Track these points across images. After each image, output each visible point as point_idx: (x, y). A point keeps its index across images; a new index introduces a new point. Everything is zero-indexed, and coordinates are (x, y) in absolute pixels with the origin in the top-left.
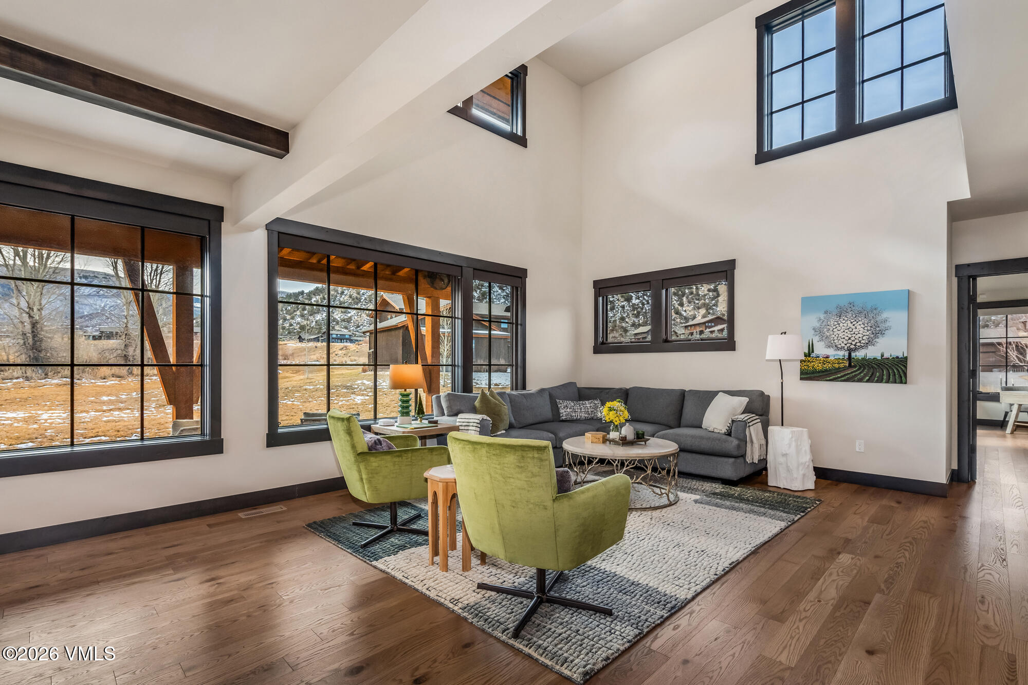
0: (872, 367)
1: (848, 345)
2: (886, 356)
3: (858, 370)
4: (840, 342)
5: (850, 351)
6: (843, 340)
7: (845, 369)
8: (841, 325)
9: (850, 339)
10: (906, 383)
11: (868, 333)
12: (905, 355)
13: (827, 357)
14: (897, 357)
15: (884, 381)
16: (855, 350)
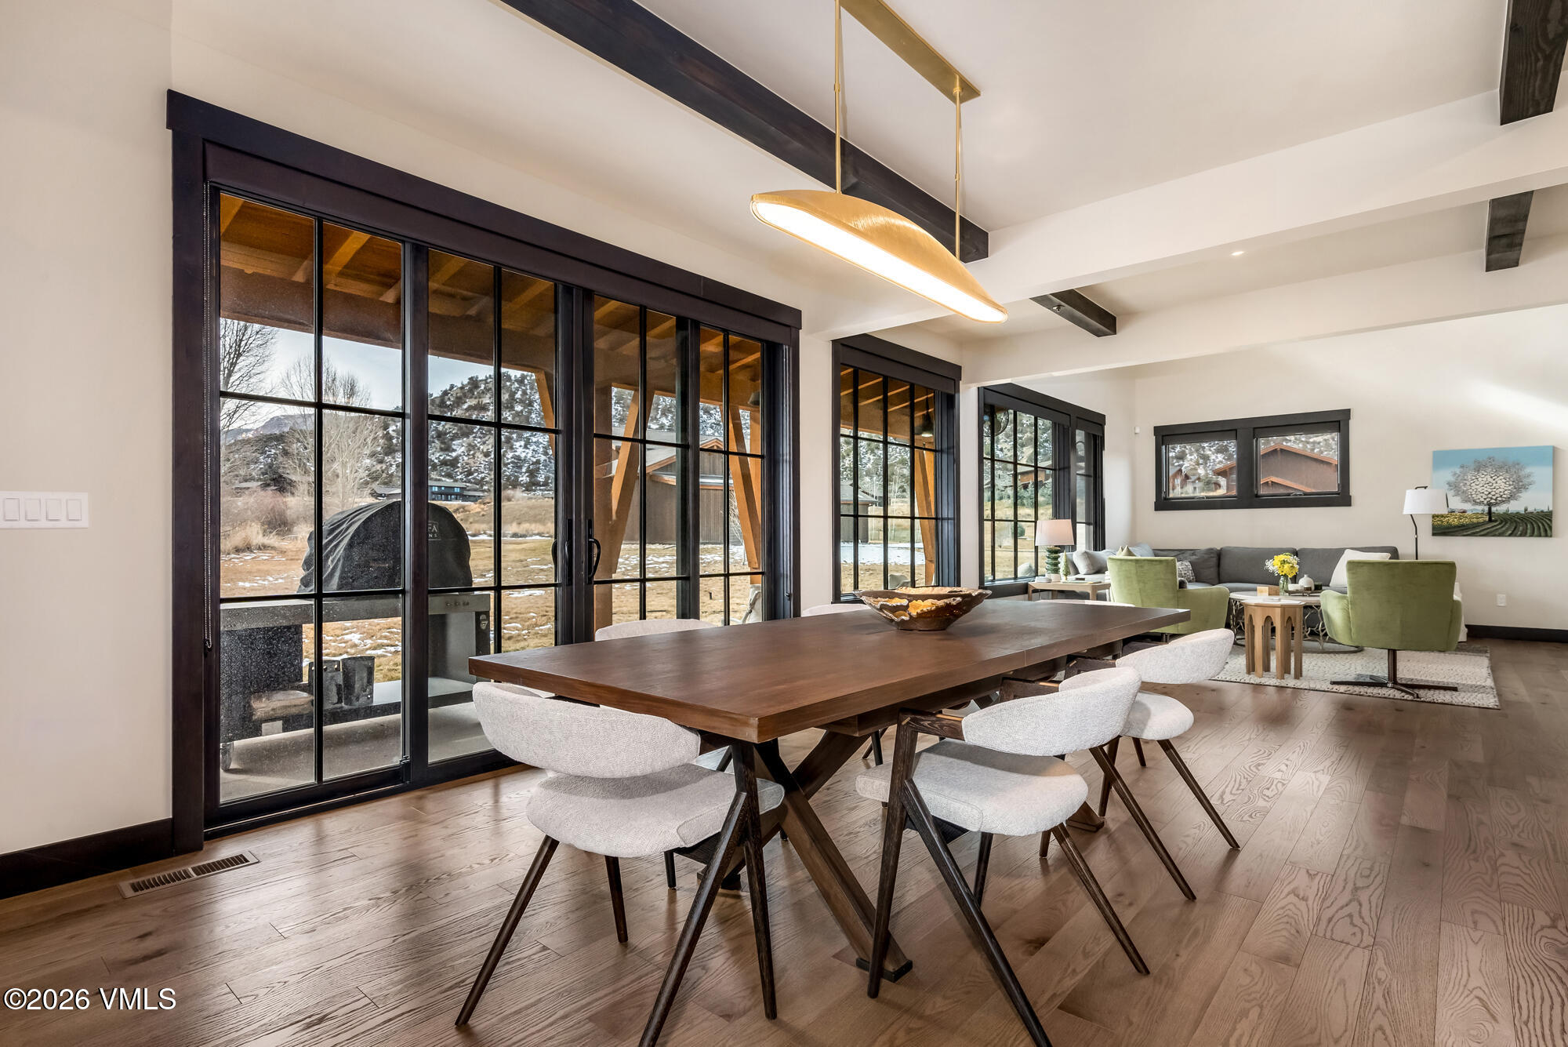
0: (1515, 521)
1: (1488, 500)
2: (1530, 510)
3: (1500, 524)
4: (1479, 497)
5: (1490, 505)
6: (1482, 495)
7: (1484, 523)
8: (1480, 479)
9: (1490, 493)
10: (1551, 536)
11: (1510, 488)
12: (1551, 509)
13: (1464, 512)
14: (1542, 511)
15: (1528, 534)
16: (1496, 504)
